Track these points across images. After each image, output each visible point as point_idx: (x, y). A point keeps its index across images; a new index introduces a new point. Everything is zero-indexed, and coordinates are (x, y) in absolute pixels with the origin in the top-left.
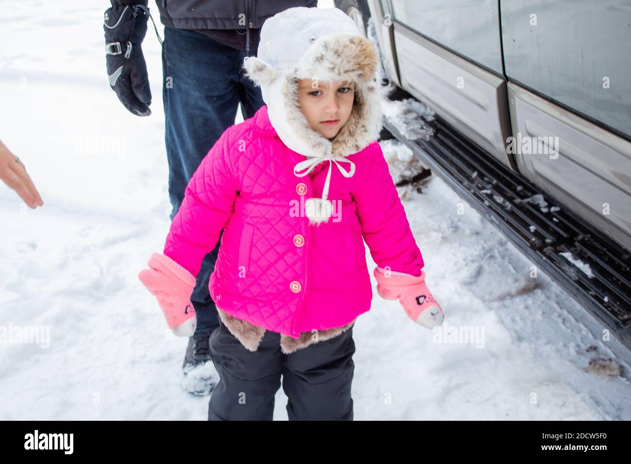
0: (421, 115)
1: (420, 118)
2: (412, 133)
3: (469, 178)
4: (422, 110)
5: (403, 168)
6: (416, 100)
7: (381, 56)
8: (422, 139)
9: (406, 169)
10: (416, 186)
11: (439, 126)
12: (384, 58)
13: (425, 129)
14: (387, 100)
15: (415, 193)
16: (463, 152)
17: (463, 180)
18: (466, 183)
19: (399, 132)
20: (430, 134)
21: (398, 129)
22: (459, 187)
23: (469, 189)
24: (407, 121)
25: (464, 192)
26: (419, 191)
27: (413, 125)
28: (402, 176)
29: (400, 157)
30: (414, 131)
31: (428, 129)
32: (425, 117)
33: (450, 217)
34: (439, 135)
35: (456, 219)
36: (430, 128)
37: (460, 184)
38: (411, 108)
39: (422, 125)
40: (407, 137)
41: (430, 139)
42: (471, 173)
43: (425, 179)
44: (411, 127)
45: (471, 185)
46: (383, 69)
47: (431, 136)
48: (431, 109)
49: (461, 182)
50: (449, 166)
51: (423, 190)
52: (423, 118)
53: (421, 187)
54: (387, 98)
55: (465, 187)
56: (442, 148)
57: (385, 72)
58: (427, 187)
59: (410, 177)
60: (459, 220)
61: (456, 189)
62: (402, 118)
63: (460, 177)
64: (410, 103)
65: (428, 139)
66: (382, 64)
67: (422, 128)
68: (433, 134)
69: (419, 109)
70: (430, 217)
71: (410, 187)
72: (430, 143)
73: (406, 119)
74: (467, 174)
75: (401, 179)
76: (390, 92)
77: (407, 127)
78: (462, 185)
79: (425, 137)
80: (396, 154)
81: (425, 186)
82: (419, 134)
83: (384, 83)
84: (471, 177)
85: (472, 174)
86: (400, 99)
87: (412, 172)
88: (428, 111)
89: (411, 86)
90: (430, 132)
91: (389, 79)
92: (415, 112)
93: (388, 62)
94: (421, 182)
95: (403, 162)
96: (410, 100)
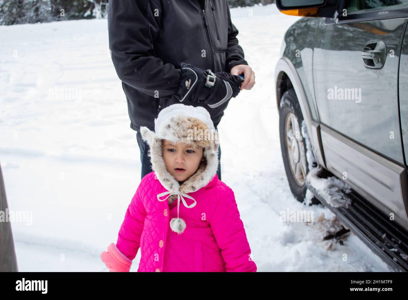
0: (341, 188)
1: (340, 191)
2: (335, 202)
3: (379, 238)
4: (342, 185)
5: (329, 226)
6: (337, 178)
7: (311, 147)
8: (343, 207)
9: (331, 227)
10: (339, 239)
11: (355, 197)
12: (314, 148)
13: (345, 200)
14: (317, 178)
15: (338, 245)
16: (375, 218)
17: (376, 240)
18: (378, 242)
19: (326, 201)
20: (349, 203)
21: (325, 199)
22: (373, 245)
23: (381, 247)
24: (331, 193)
25: (377, 249)
26: (341, 243)
27: (336, 197)
28: (329, 232)
29: (326, 217)
30: (336, 201)
31: (347, 199)
32: (345, 190)
33: (365, 264)
34: (355, 204)
35: (369, 266)
36: (348, 199)
37: (373, 243)
38: (334, 183)
39: (342, 196)
40: (332, 205)
41: (348, 207)
42: (382, 234)
43: (346, 234)
44: (335, 198)
45: (382, 244)
46: (313, 156)
47: (349, 205)
48: (348, 185)
49: (374, 242)
50: (364, 228)
51: (345, 242)
52: (342, 191)
53: (342, 240)
54: (316, 177)
55: (377, 245)
56: (358, 214)
57: (314, 157)
58: (347, 240)
59: (334, 233)
60: (372, 266)
61: (371, 247)
62: (327, 191)
63: (373, 237)
64: (333, 180)
65: (347, 207)
66: (312, 152)
67: (342, 199)
68: (350, 203)
69: (339, 184)
70: (350, 263)
71: (335, 240)
72: (348, 210)
73: (331, 192)
74: (378, 235)
75: (328, 234)
76: (319, 172)
77: (331, 198)
78: (376, 244)
79: (345, 206)
80: (323, 215)
81: (346, 239)
82: (341, 203)
83: (314, 165)
84: (382, 238)
85: (382, 236)
86: (325, 177)
87: (335, 228)
88: (346, 186)
89: (333, 168)
90: (348, 201)
91: (318, 163)
92: (337, 186)
93: (317, 151)
94: (343, 236)
95: (328, 221)
96: (333, 177)
